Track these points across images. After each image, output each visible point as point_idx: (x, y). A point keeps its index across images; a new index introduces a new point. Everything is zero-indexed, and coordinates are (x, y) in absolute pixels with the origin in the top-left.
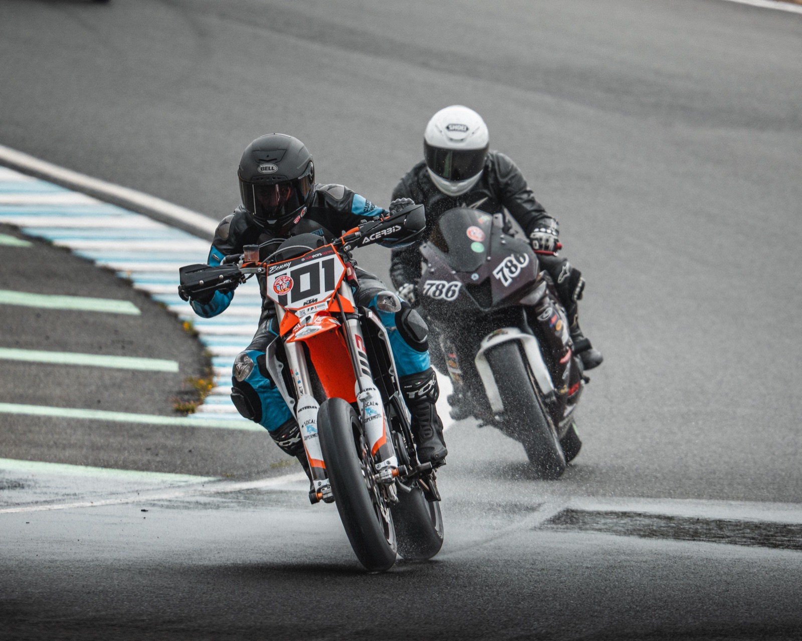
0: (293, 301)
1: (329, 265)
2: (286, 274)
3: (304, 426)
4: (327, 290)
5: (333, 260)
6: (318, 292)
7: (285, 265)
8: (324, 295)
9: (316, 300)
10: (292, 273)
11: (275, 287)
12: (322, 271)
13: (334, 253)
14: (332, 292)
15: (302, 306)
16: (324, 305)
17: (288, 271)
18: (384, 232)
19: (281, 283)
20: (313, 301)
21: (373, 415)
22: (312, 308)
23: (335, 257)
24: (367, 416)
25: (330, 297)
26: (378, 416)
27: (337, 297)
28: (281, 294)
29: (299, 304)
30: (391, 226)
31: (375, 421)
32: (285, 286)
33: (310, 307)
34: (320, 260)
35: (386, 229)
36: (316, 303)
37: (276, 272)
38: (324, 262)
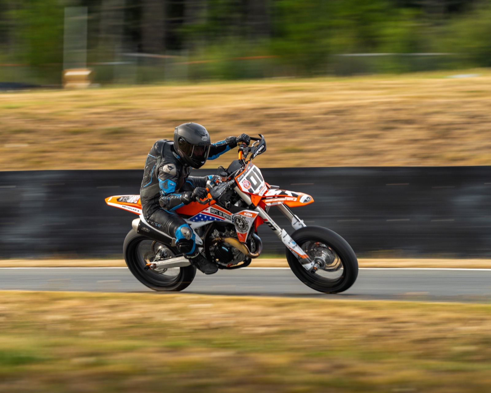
0: (255, 190)
1: (255, 170)
2: (245, 180)
3: (290, 242)
5: (255, 167)
6: (260, 183)
7: (242, 176)
11: (245, 187)
13: (253, 165)
14: (263, 181)
15: (259, 191)
17: (245, 178)
18: (259, 150)
19: (245, 184)
20: (261, 187)
25: (265, 184)
28: (249, 188)
30: (261, 147)
32: (248, 185)
33: (262, 190)
35: (259, 148)
36: (263, 188)
37: (241, 180)
38: (253, 170)
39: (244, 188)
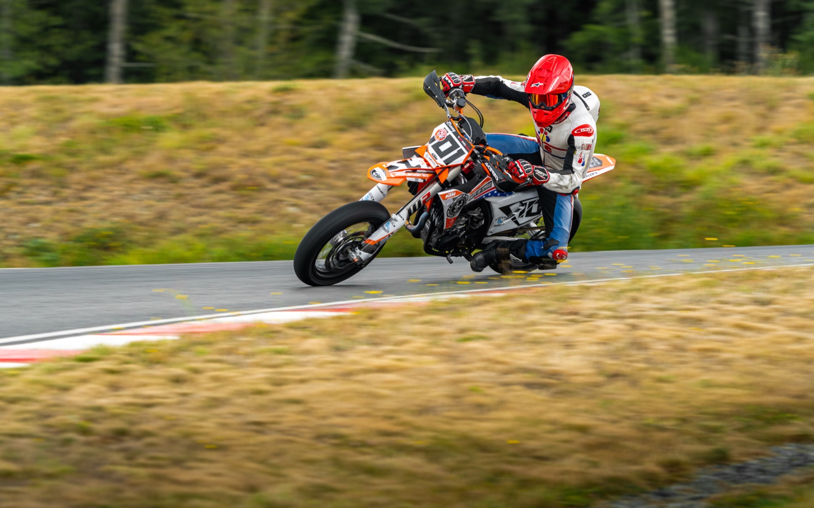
0: (432, 146)
1: (461, 153)
2: (448, 132)
4: (444, 161)
5: (464, 153)
6: (441, 157)
7: (453, 129)
8: (441, 161)
9: (437, 159)
10: (450, 135)
12: (455, 152)
14: (445, 165)
15: (431, 153)
16: (435, 165)
17: (450, 133)
18: (493, 172)
19: (442, 133)
20: (435, 158)
21: (386, 228)
22: (431, 160)
23: (467, 153)
24: (385, 225)
25: (441, 165)
26: (388, 231)
27: (443, 169)
28: (436, 138)
29: (431, 151)
31: (383, 231)
32: (440, 136)
33: (431, 158)
34: (461, 147)
37: (448, 126)
38: (461, 150)
39: (438, 130)
